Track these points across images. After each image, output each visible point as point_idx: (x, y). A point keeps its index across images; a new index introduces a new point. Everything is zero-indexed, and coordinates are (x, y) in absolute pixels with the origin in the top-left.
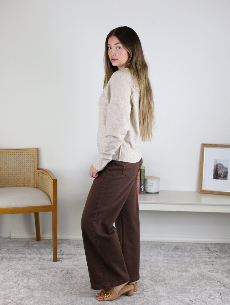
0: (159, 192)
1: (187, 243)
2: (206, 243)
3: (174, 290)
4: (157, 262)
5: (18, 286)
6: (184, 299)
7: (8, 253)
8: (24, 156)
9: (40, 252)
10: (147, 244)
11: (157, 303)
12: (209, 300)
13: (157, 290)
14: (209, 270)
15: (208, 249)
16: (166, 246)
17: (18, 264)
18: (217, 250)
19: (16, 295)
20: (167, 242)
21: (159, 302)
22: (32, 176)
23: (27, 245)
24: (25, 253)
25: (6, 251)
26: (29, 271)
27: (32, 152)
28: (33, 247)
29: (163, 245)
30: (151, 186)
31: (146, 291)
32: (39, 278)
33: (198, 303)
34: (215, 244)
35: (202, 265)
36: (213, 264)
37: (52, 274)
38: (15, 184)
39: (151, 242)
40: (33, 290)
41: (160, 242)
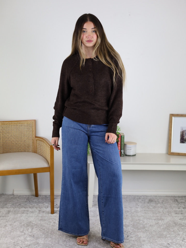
0: (136, 155)
1: (159, 196)
2: (175, 196)
3: (153, 235)
4: (137, 213)
5: (24, 235)
6: (163, 243)
7: (13, 208)
8: (25, 127)
9: (39, 206)
10: (127, 198)
11: (141, 246)
12: (183, 243)
13: (139, 236)
14: (179, 218)
15: (176, 201)
16: (143, 199)
17: (22, 216)
18: (184, 202)
19: (24, 242)
20: (143, 196)
21: (142, 246)
22: (31, 143)
23: (28, 200)
24: (27, 208)
25: (11, 206)
26: (32, 222)
27: (31, 123)
28: (33, 202)
29: (139, 198)
30: (130, 150)
31: (131, 236)
32: (41, 228)
33: (174, 246)
34: (182, 197)
35: (173, 214)
36: (183, 213)
37: (51, 224)
38: (17, 150)
39: (130, 196)
40: (37, 238)
41: (137, 196)
